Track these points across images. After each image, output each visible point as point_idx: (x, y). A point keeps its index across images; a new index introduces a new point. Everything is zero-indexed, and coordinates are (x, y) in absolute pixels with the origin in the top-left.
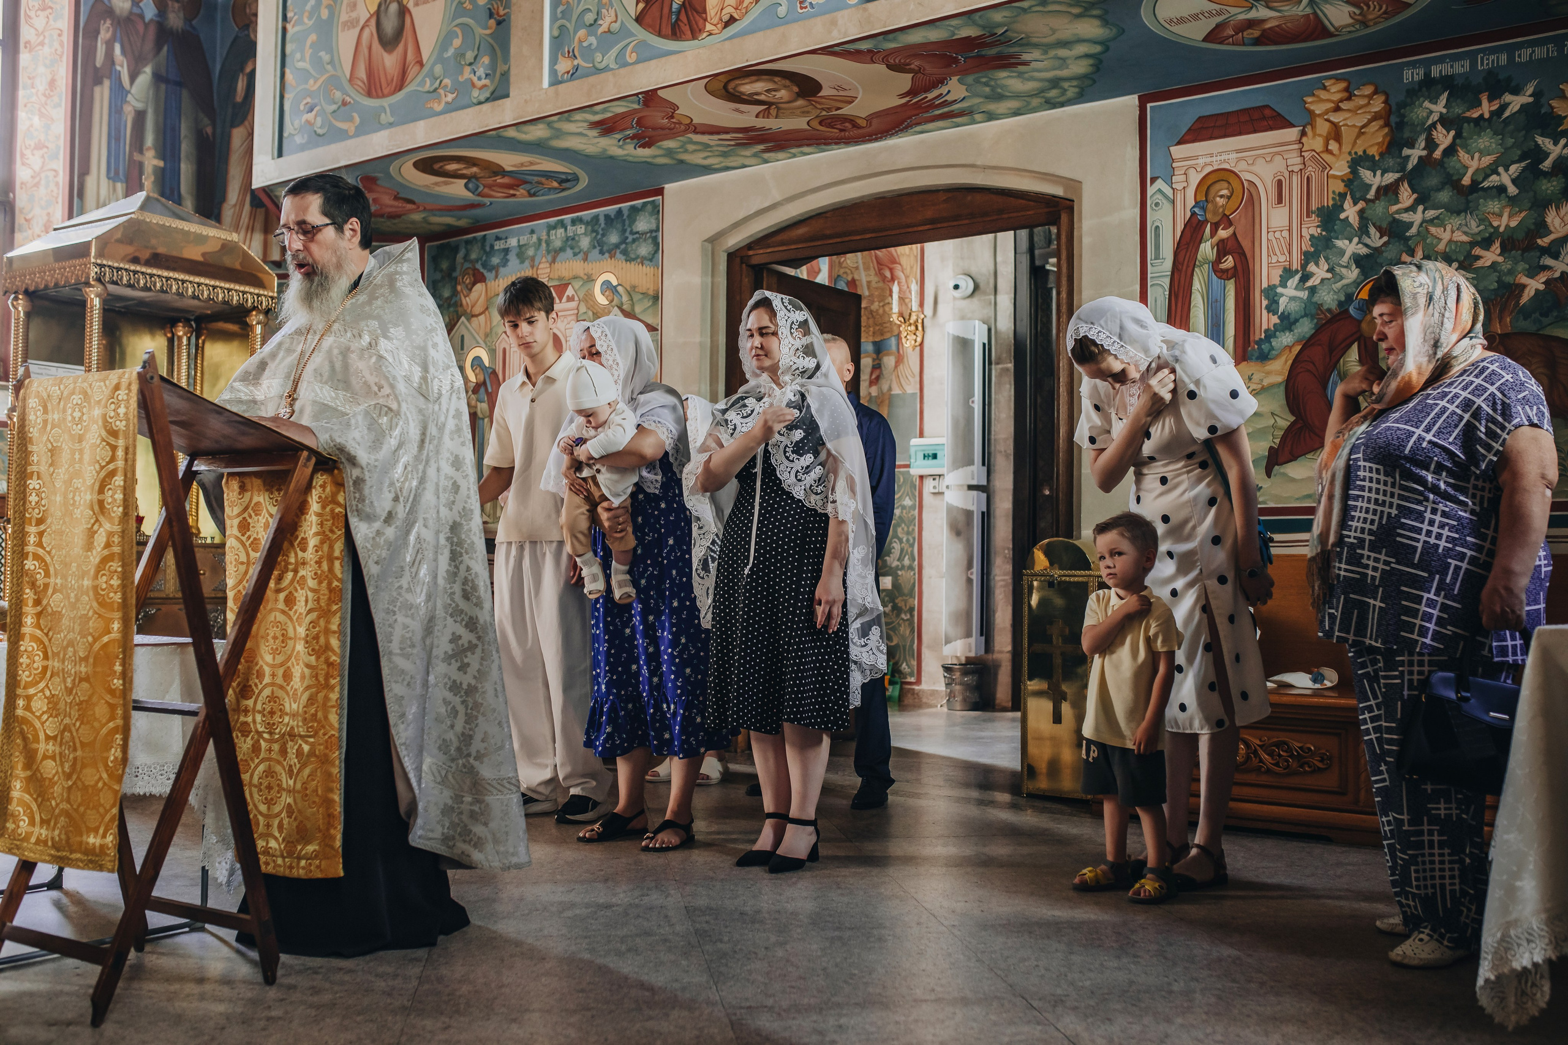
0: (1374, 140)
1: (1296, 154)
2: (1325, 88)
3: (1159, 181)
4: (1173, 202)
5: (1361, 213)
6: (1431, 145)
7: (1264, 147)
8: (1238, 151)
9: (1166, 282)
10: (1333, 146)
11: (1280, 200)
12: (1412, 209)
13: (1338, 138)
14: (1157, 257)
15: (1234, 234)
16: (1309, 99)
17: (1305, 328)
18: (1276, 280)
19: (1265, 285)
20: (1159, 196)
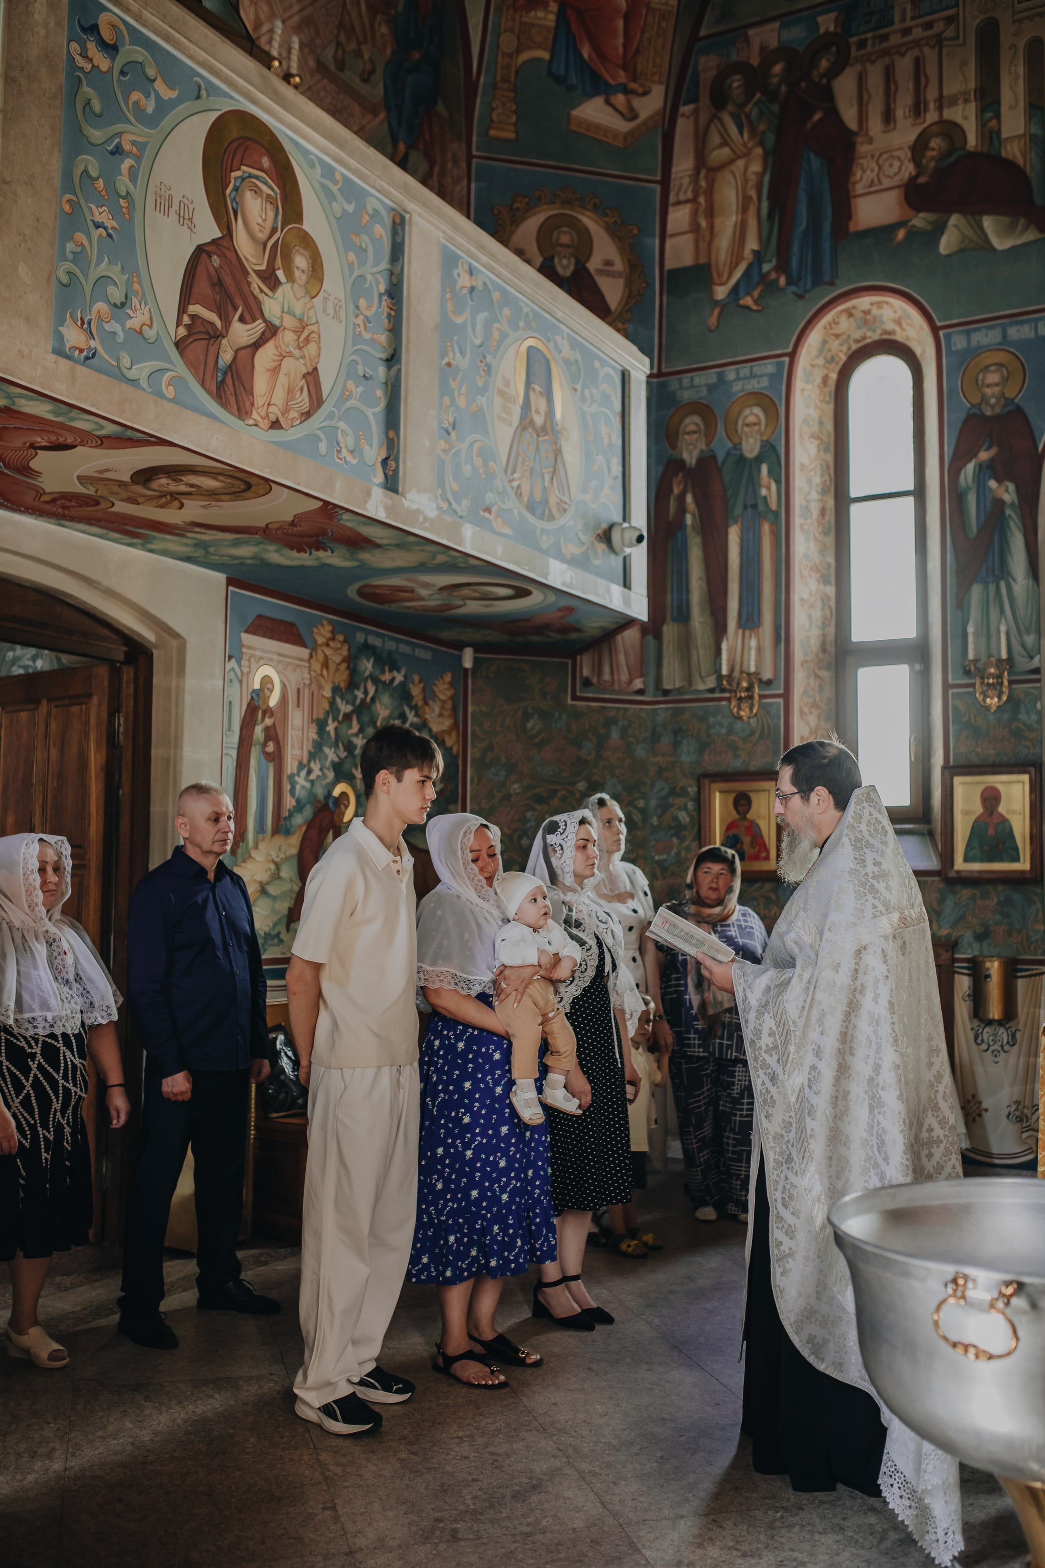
0: (342, 677)
1: (306, 671)
2: (322, 625)
3: (233, 660)
4: (241, 682)
5: (336, 729)
6: (366, 693)
7: (291, 657)
8: (280, 655)
9: (234, 753)
10: (325, 672)
11: (298, 706)
12: (356, 735)
13: (327, 666)
14: (229, 729)
15: (274, 724)
16: (315, 630)
17: (308, 812)
18: (295, 771)
19: (289, 772)
20: (232, 674)
